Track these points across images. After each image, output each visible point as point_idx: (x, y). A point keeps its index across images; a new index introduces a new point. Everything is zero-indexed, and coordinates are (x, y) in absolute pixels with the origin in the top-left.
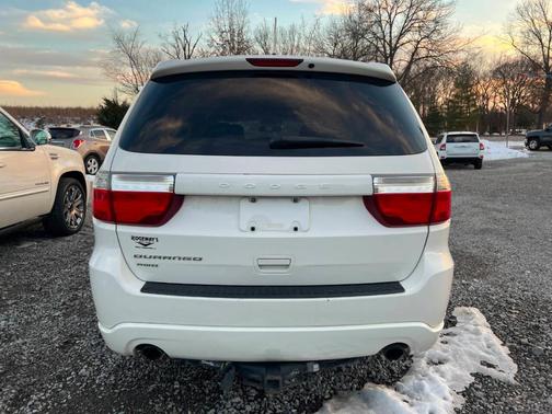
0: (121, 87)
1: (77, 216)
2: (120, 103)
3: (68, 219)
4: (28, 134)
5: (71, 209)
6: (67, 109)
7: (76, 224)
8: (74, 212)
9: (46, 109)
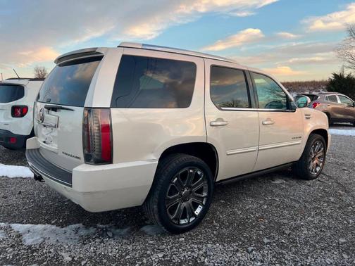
0: (348, 64)
1: (317, 165)
2: (345, 76)
3: (311, 167)
4: (293, 99)
5: (313, 159)
6: (306, 82)
7: (316, 172)
8: (316, 161)
9: (293, 83)
